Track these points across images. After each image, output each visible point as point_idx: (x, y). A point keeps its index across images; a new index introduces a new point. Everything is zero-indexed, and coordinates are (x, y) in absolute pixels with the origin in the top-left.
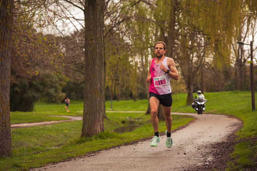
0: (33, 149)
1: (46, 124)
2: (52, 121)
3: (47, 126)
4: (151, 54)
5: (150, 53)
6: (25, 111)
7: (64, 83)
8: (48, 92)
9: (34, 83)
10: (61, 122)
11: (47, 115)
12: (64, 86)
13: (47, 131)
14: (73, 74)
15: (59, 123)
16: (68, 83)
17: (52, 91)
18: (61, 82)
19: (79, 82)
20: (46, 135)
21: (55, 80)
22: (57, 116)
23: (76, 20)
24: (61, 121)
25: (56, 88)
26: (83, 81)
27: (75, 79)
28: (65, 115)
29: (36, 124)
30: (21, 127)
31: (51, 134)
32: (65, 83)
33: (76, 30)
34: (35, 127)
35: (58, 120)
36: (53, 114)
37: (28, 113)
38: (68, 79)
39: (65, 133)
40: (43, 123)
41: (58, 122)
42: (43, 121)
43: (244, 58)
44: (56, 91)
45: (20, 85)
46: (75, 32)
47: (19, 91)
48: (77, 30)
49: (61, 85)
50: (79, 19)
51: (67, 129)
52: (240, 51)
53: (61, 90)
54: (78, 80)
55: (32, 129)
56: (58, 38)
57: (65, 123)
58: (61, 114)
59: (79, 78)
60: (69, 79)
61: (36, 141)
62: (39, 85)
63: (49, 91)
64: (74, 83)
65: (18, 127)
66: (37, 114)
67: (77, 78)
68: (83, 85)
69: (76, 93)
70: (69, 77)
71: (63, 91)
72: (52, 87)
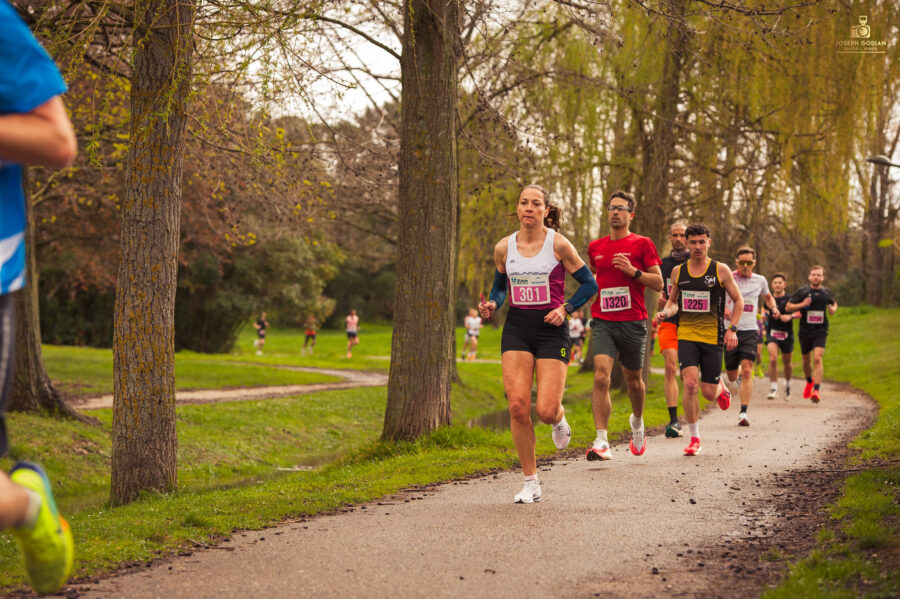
0: (235, 471)
1: (273, 396)
2: (292, 384)
3: (280, 402)
4: (602, 186)
5: (597, 182)
6: (209, 351)
7: (331, 269)
8: (281, 294)
9: (239, 264)
10: (322, 390)
11: (276, 365)
12: (332, 276)
13: (278, 416)
14: (357, 240)
15: (314, 392)
16: (343, 267)
17: (293, 292)
18: (322, 266)
19: (377, 265)
20: (275, 429)
21: (305, 259)
22: (306, 370)
23: (376, 77)
24: (318, 387)
25: (304, 282)
26: (387, 262)
27: (363, 257)
28: (330, 369)
29: (244, 392)
30: (199, 402)
31: (291, 426)
32: (333, 268)
33: (372, 107)
34: (241, 402)
35: (311, 384)
36: (296, 362)
37: (219, 359)
38: (342, 257)
39: (332, 425)
40: (264, 391)
41: (312, 388)
42: (266, 386)
43: (891, 207)
44: (306, 293)
45: (195, 272)
46: (368, 111)
47: (192, 291)
48: (375, 104)
49: (319, 273)
50: (384, 75)
51: (337, 413)
52: (878, 185)
53: (321, 290)
54: (374, 259)
55: (232, 408)
56: (315, 126)
57: (331, 393)
58: (320, 363)
59: (377, 255)
60: (345, 257)
61: (244, 446)
62: (253, 273)
63: (285, 291)
64: (360, 270)
65: (192, 401)
66: (247, 362)
67: (370, 253)
68: (387, 275)
69: (367, 298)
70: (347, 249)
71: (327, 292)
72: (292, 279)
